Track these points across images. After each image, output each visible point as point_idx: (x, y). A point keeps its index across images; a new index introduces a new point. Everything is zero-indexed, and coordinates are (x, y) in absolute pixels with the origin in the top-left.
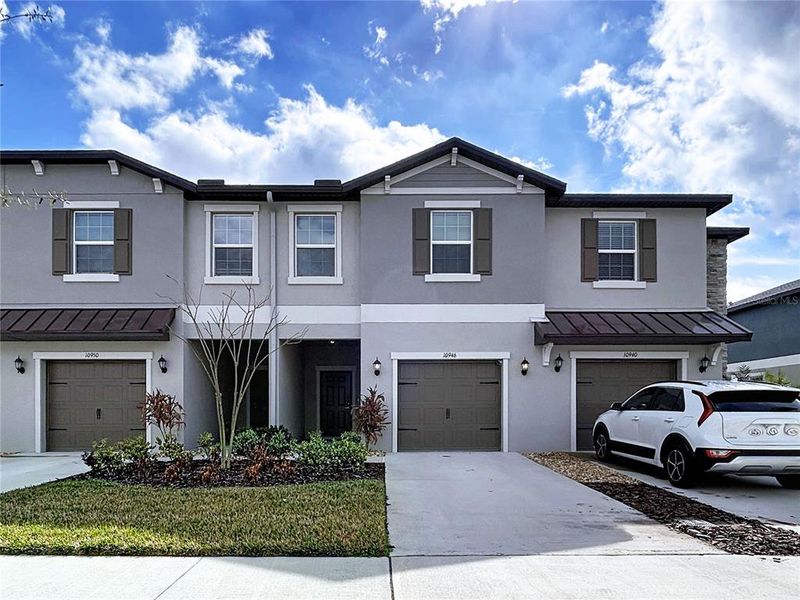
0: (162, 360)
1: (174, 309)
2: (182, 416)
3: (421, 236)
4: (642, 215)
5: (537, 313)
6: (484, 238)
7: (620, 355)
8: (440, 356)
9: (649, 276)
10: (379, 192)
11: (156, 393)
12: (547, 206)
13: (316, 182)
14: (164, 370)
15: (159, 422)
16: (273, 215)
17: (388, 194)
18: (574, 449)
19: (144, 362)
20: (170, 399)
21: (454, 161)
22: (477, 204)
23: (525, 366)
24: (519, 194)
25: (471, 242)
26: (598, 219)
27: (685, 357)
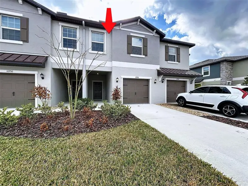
0: (42, 74)
1: (47, 57)
2: (50, 95)
3: (129, 43)
4: (177, 46)
5: (158, 67)
6: (145, 46)
7: (175, 79)
8: (134, 77)
9: (179, 61)
10: (118, 28)
11: (39, 86)
12: (160, 41)
13: (99, 21)
14: (43, 78)
15: (40, 97)
16: (84, 30)
17: (120, 30)
18: (166, 103)
19: (34, 75)
20: (45, 88)
21: (138, 23)
22: (144, 36)
23: (156, 81)
24: (154, 36)
25: (142, 47)
26: (169, 46)
27: (188, 80)
